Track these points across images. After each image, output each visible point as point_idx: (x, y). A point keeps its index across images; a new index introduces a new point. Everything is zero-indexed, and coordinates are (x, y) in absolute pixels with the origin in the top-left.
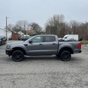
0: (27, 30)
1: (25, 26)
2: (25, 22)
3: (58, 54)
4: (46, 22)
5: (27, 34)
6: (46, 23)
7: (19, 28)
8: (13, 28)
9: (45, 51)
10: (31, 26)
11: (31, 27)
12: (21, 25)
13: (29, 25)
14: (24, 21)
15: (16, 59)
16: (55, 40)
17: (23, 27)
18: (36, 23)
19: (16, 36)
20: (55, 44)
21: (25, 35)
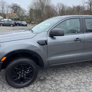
5: (7, 18)
10: (12, 8)
15: (16, 81)
17: (1, 9)
21: (5, 20)
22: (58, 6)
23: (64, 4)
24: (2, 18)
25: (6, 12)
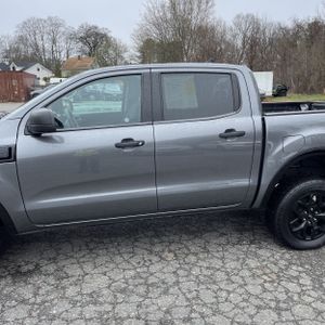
0: (63, 57)
1: (54, 41)
2: (55, 25)
3: (257, 204)
4: (140, 20)
5: (64, 74)
6: (142, 27)
7: (30, 50)
8: (6, 51)
9: (163, 189)
10: (81, 39)
11: (81, 44)
12: (38, 37)
13: (72, 37)
14: (50, 19)
16: (236, 106)
17: (48, 46)
18: (100, 26)
19: (14, 82)
20: (241, 135)
22: (238, 25)
23: (260, 17)
24: (50, 75)
25: (62, 54)
